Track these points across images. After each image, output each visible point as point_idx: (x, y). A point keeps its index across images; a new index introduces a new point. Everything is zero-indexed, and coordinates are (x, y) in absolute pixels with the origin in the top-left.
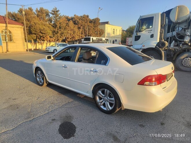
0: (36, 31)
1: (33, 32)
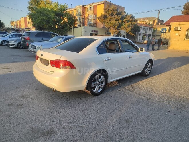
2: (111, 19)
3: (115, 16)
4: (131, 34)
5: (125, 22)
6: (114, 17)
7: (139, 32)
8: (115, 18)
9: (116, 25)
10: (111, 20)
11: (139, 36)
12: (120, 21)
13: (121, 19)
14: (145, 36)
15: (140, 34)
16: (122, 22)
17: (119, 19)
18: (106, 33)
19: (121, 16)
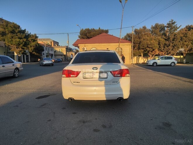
0: (144, 47)
1: (141, 47)
2: (13, 36)
3: (17, 34)
4: (35, 54)
5: (30, 41)
6: (15, 35)
7: (43, 52)
8: (17, 35)
9: (21, 44)
10: (13, 38)
11: (43, 56)
12: (25, 40)
13: (25, 38)
14: (49, 55)
15: (44, 53)
16: (27, 40)
17: (23, 37)
18: (6, 53)
19: (24, 34)
